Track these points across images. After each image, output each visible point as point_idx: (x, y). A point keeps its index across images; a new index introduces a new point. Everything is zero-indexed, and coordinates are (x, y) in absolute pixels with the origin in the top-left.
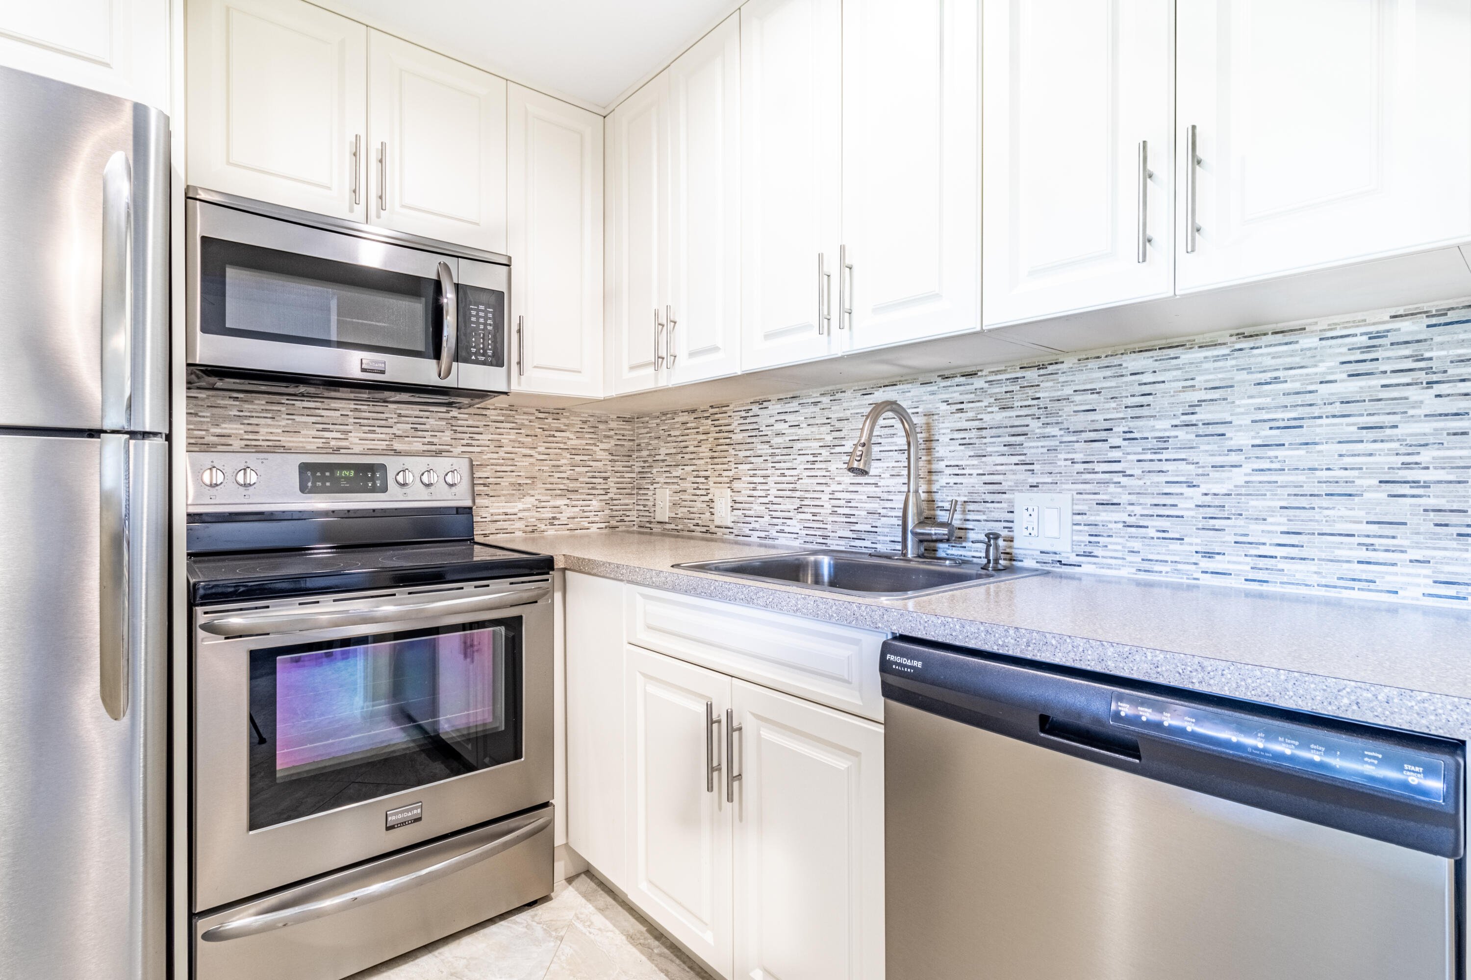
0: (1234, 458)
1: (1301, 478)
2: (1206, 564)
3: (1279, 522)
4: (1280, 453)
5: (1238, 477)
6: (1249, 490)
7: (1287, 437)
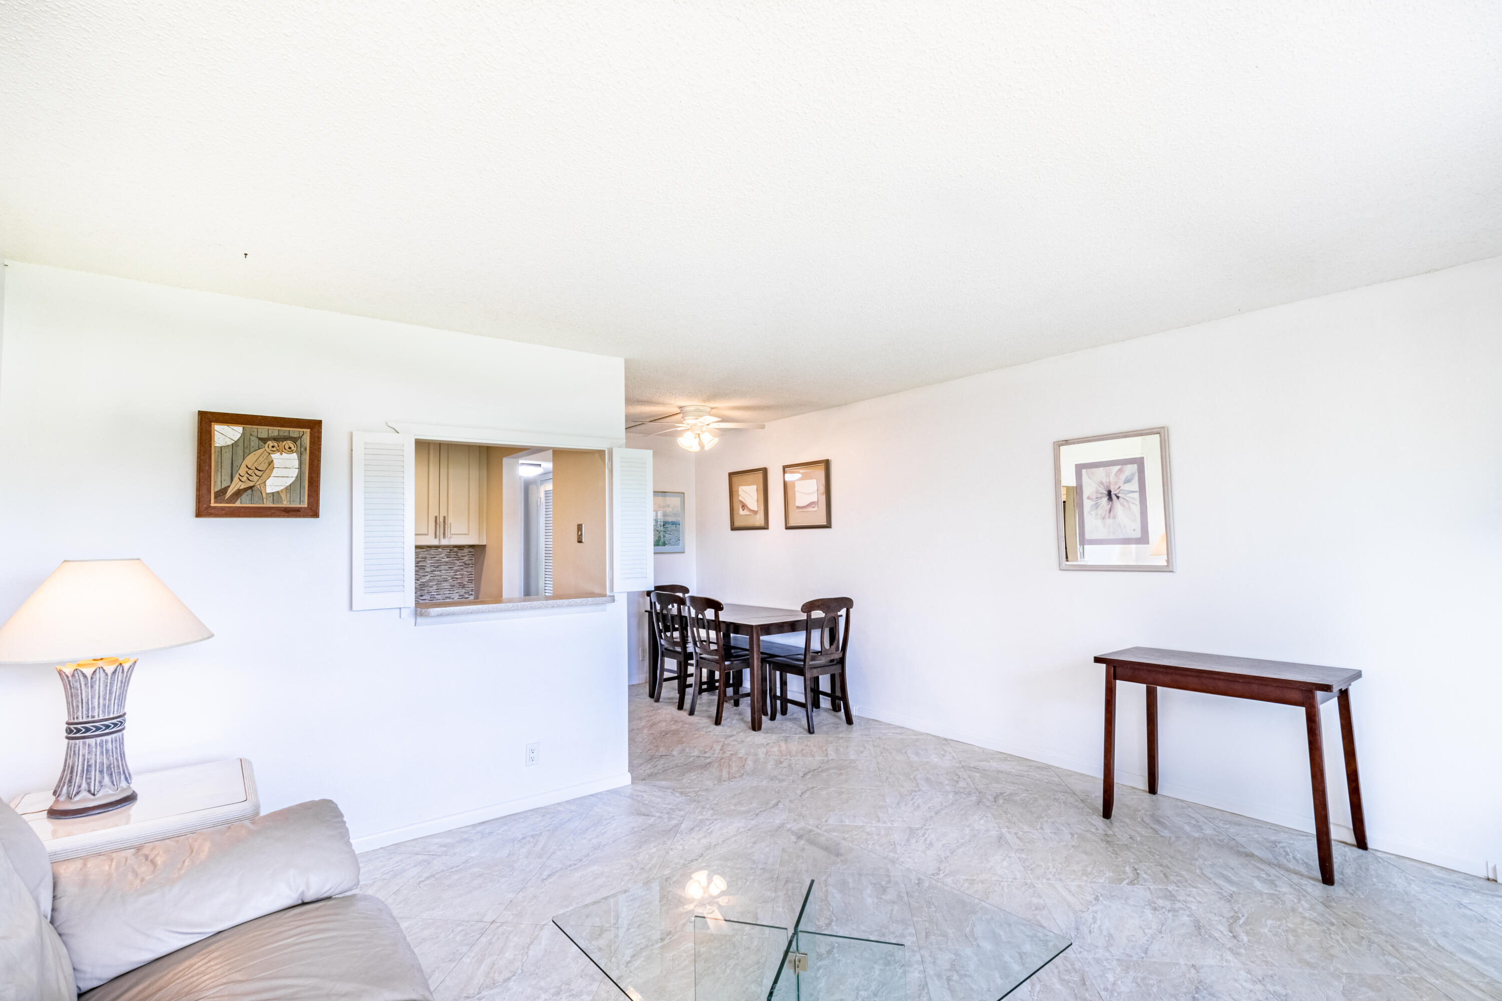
0: (427, 574)
1: (439, 578)
2: (421, 598)
3: (435, 587)
4: (435, 573)
5: (428, 578)
6: (430, 581)
7: (437, 569)
